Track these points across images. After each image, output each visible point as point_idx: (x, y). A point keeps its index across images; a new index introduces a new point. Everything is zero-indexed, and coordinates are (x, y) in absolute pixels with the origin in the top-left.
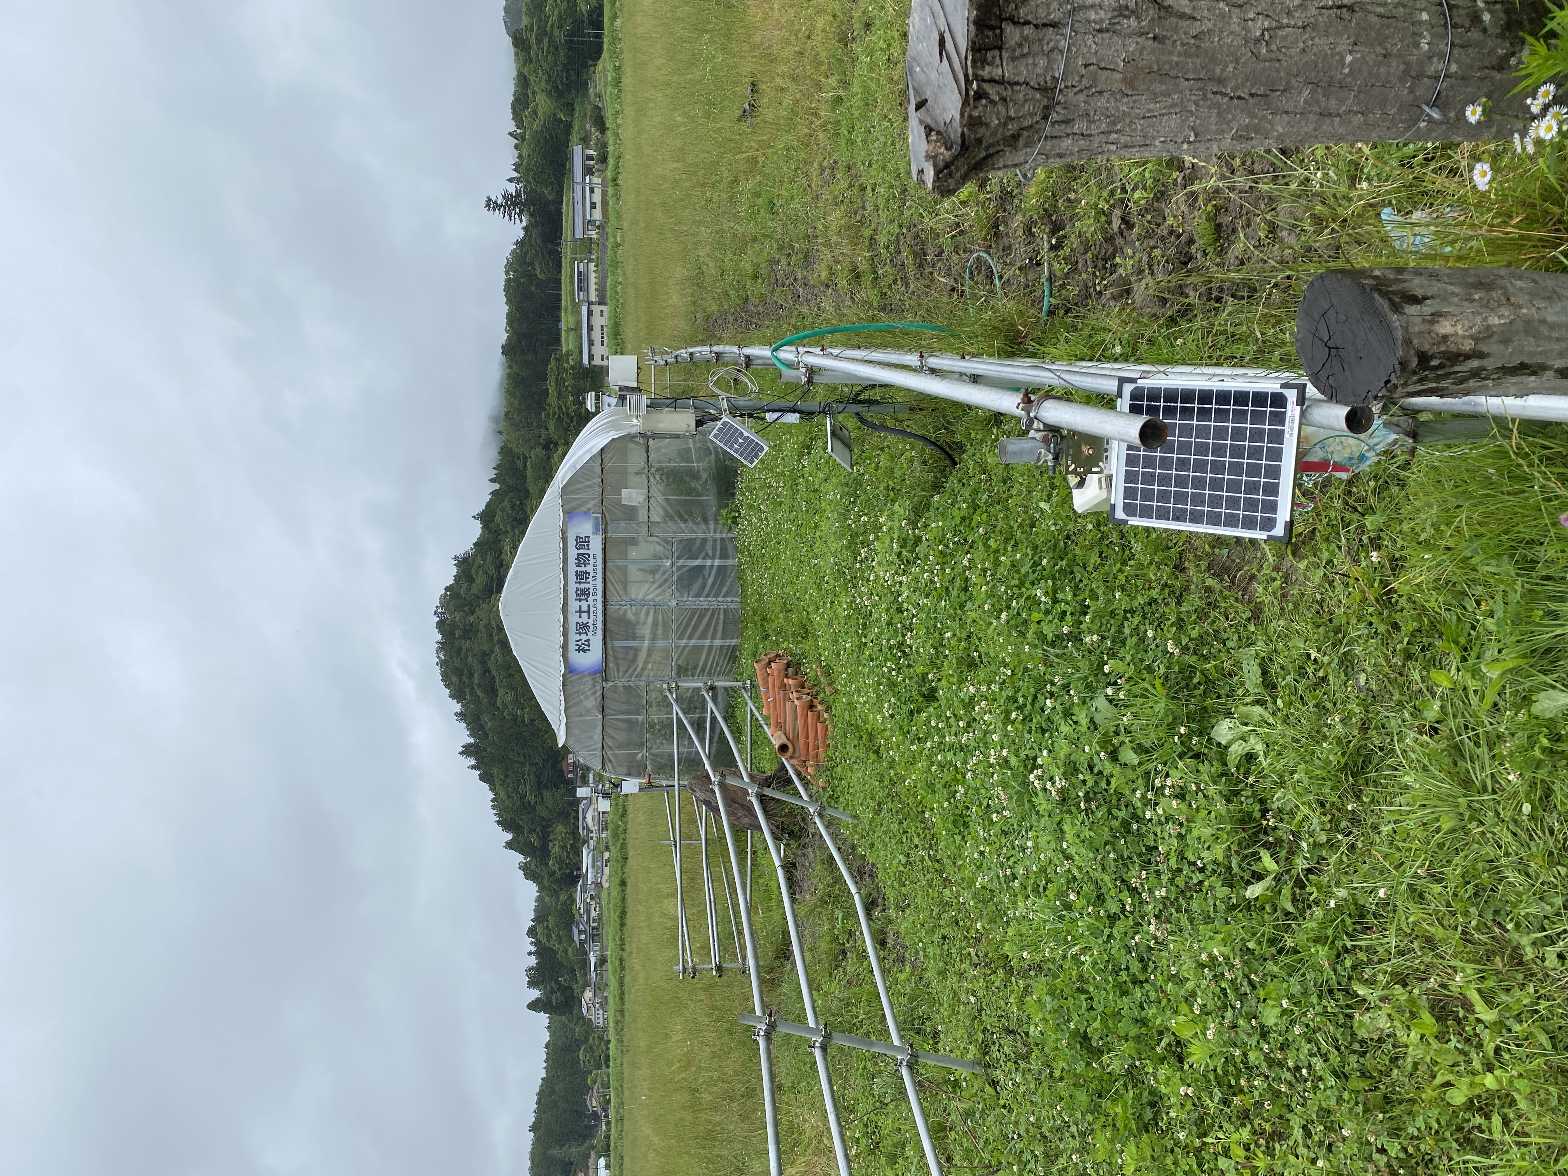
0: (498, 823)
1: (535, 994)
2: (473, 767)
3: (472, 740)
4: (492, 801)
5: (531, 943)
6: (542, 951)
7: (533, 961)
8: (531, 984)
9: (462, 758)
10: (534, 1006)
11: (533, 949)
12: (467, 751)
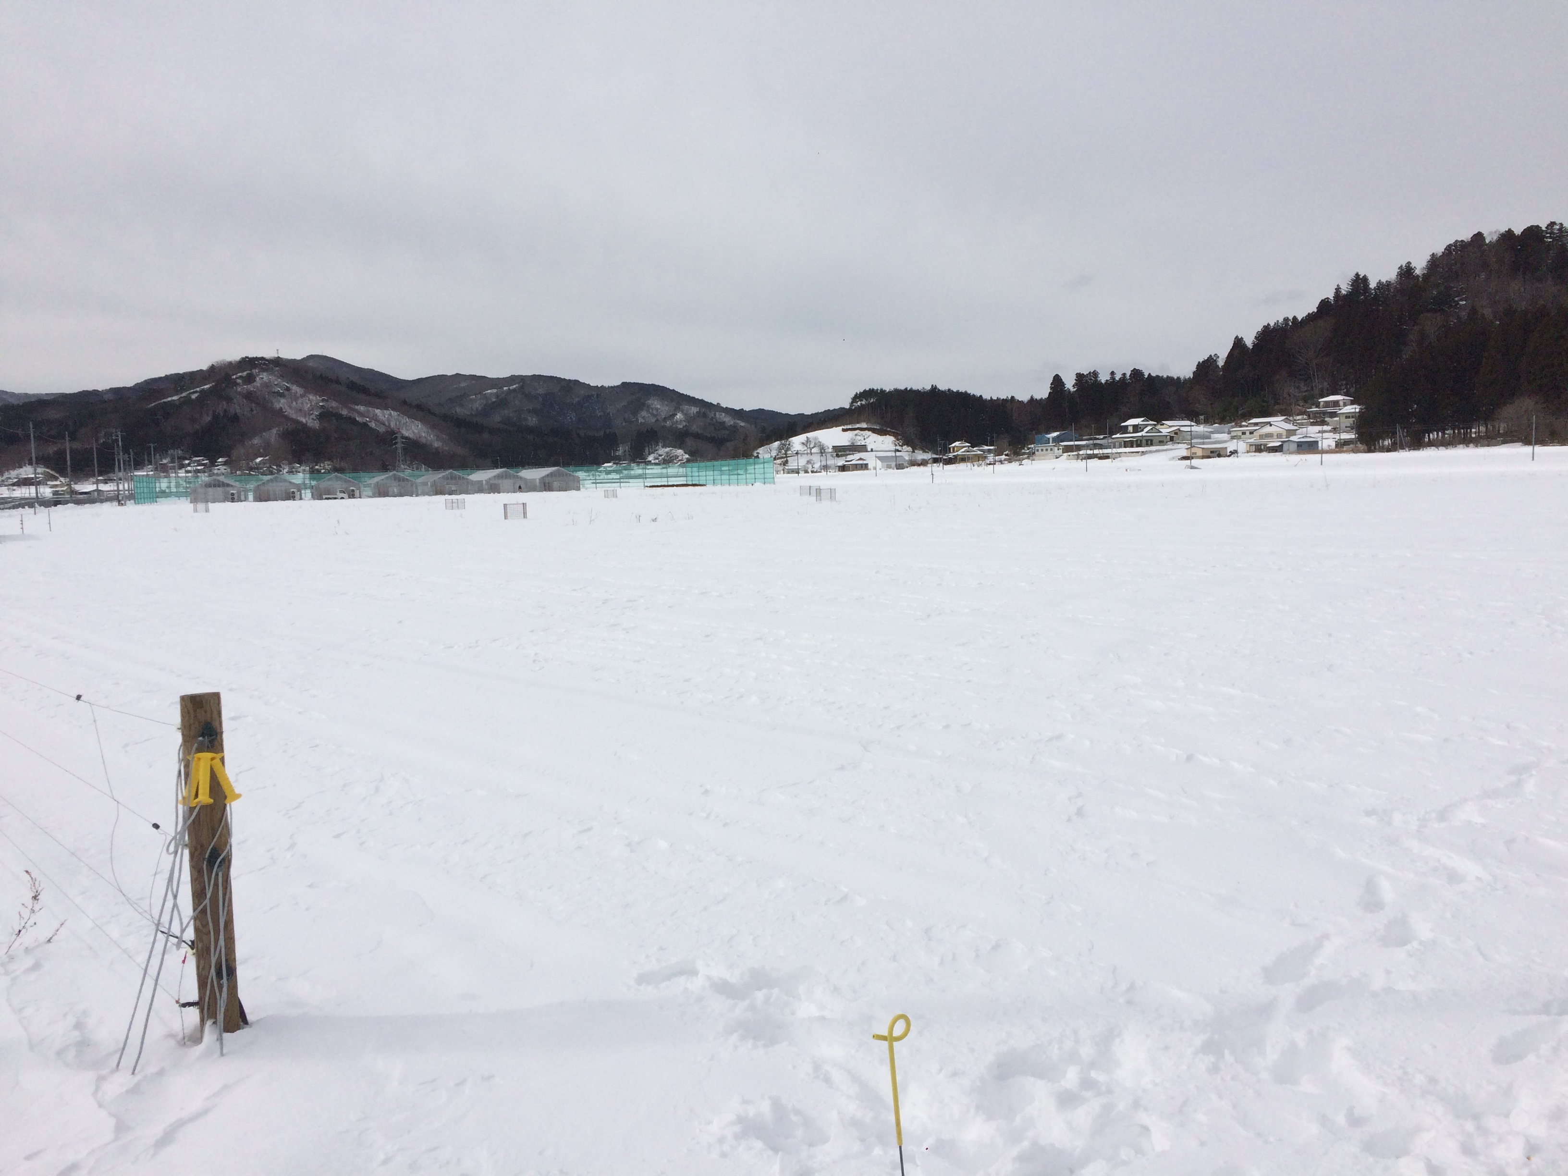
0: (1266, 328)
1: (1070, 383)
2: (1338, 290)
3: (1373, 285)
4: (1295, 318)
6: (1116, 385)
7: (1104, 378)
8: (1080, 376)
9: (1352, 275)
10: (1057, 381)
11: (1117, 378)
12: (1359, 282)
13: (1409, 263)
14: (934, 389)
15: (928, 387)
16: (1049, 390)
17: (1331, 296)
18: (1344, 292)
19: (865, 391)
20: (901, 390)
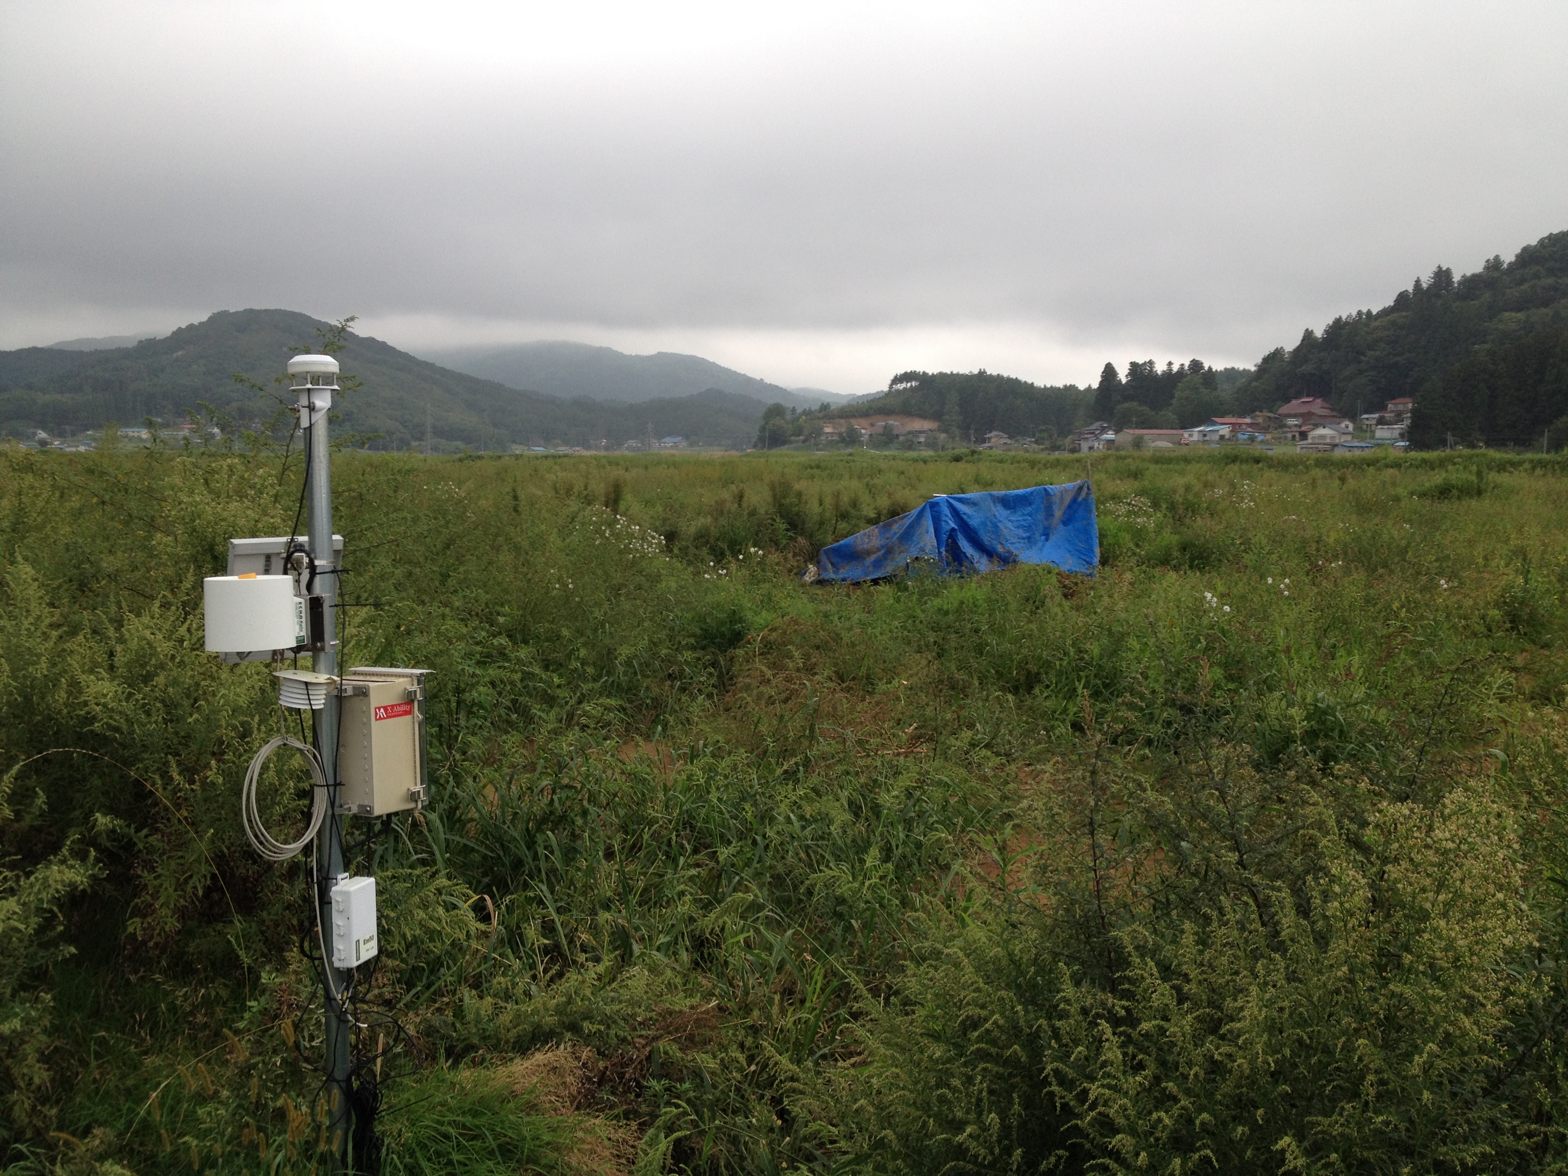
1: (1122, 373)
2: (1418, 282)
5: (1182, 366)
7: (1161, 369)
8: (1134, 365)
9: (1432, 269)
10: (1109, 372)
11: (1175, 368)
12: (1442, 276)
13: (1497, 257)
14: (982, 374)
15: (976, 372)
16: (1100, 379)
17: (1410, 289)
18: (1425, 286)
19: (906, 373)
20: (946, 374)
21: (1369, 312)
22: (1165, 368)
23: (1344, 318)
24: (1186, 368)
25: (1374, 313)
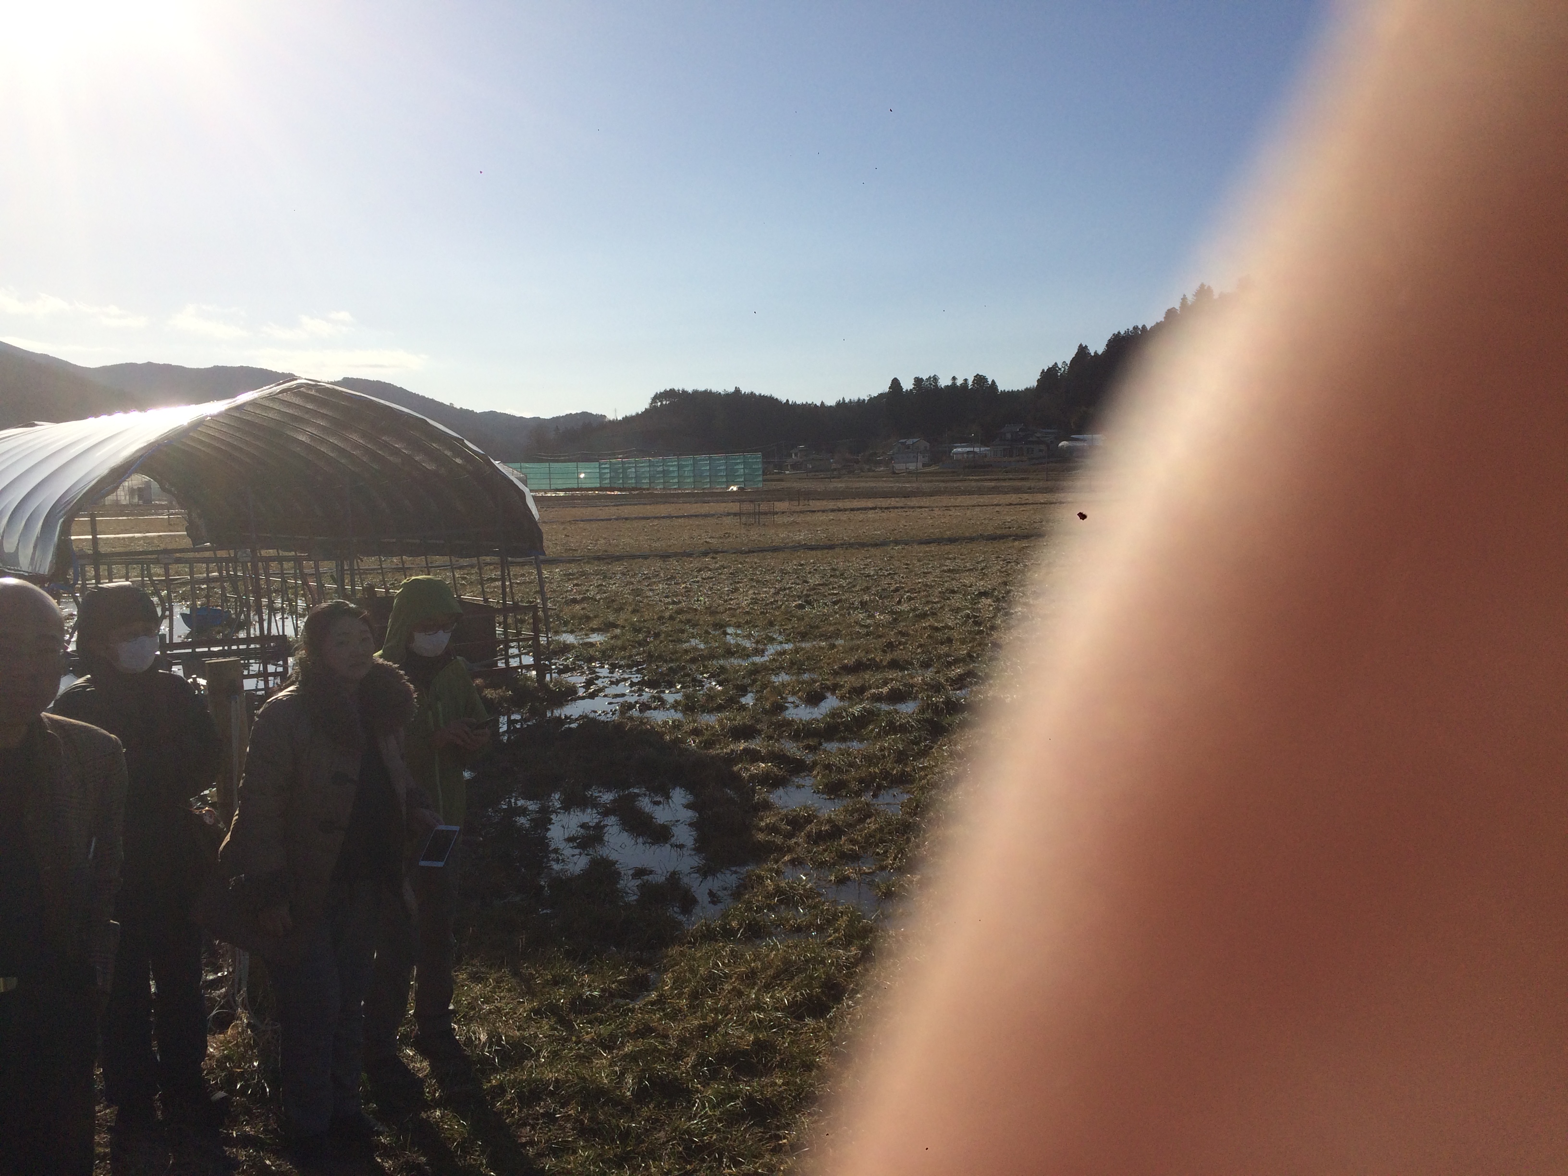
0: (1120, 334)
1: (908, 387)
5: (966, 380)
6: (956, 391)
7: (945, 383)
8: (918, 381)
10: (895, 383)
11: (959, 382)
15: (732, 390)
17: (1177, 305)
18: (1190, 303)
19: (666, 391)
21: (1144, 327)
22: (949, 383)
23: (1122, 333)
24: (970, 383)
25: (1148, 328)
